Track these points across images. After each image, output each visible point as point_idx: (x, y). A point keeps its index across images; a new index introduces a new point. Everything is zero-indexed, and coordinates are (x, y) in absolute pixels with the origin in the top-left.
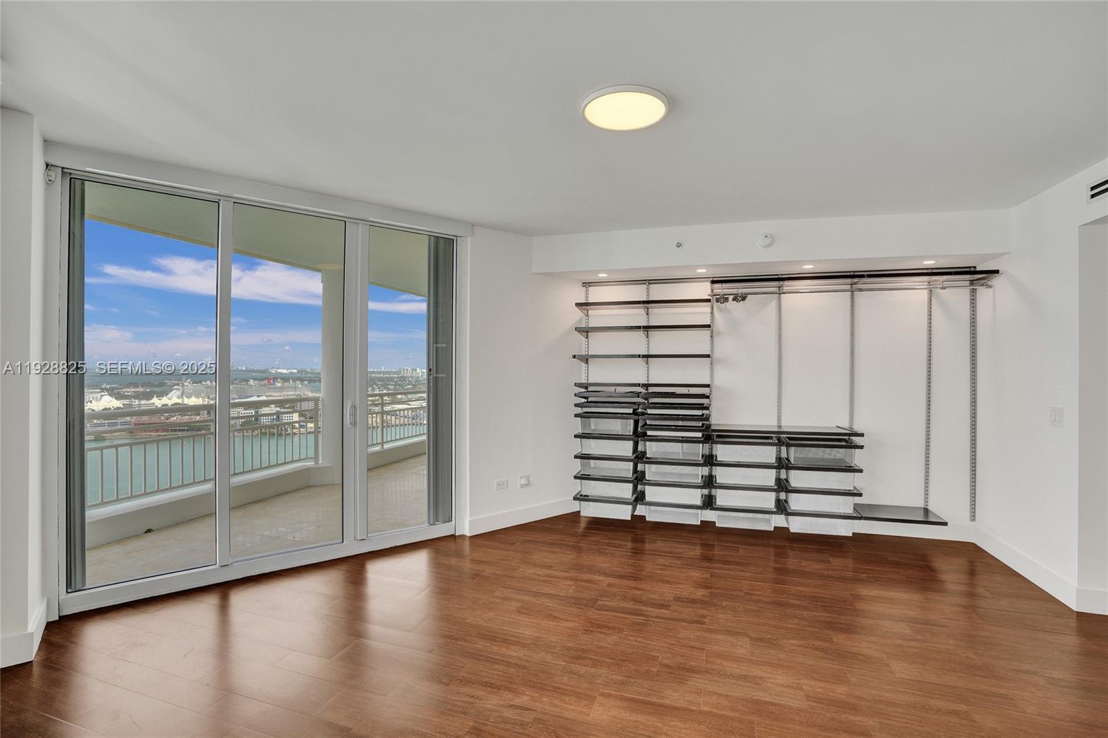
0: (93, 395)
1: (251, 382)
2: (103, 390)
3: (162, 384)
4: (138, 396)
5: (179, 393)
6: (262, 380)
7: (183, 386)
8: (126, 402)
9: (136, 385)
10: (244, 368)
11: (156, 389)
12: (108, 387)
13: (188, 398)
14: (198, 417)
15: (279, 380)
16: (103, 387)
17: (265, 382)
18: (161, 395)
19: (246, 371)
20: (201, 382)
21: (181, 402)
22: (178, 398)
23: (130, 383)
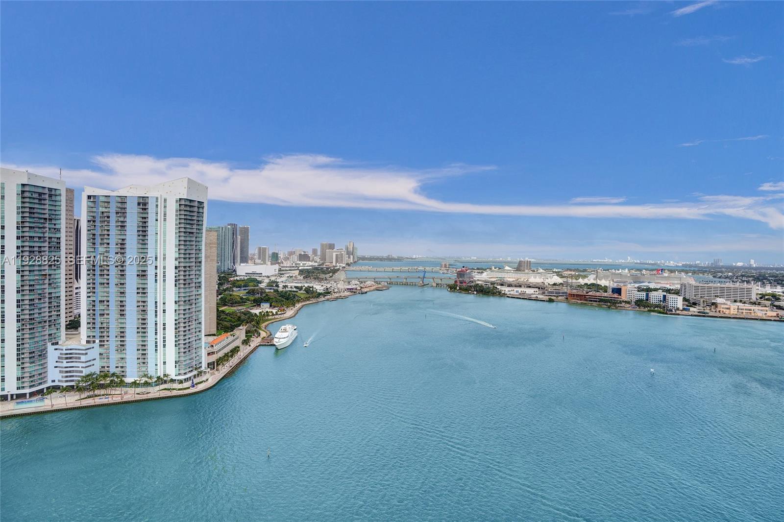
0: (550, 275)
1: (644, 272)
2: (554, 272)
3: (585, 271)
4: (572, 277)
5: (595, 276)
6: (652, 270)
7: (597, 272)
8: (565, 280)
9: (571, 270)
10: (639, 262)
11: (581, 273)
12: (557, 270)
13: (600, 280)
14: (606, 294)
15: (666, 271)
16: (554, 270)
17: (655, 272)
18: (585, 277)
19: (640, 263)
20: (608, 270)
21: (595, 282)
22: (594, 280)
23: (568, 269)
